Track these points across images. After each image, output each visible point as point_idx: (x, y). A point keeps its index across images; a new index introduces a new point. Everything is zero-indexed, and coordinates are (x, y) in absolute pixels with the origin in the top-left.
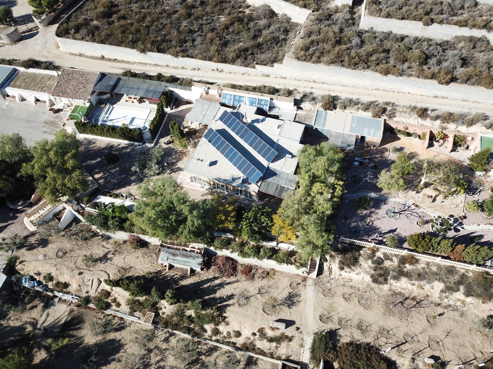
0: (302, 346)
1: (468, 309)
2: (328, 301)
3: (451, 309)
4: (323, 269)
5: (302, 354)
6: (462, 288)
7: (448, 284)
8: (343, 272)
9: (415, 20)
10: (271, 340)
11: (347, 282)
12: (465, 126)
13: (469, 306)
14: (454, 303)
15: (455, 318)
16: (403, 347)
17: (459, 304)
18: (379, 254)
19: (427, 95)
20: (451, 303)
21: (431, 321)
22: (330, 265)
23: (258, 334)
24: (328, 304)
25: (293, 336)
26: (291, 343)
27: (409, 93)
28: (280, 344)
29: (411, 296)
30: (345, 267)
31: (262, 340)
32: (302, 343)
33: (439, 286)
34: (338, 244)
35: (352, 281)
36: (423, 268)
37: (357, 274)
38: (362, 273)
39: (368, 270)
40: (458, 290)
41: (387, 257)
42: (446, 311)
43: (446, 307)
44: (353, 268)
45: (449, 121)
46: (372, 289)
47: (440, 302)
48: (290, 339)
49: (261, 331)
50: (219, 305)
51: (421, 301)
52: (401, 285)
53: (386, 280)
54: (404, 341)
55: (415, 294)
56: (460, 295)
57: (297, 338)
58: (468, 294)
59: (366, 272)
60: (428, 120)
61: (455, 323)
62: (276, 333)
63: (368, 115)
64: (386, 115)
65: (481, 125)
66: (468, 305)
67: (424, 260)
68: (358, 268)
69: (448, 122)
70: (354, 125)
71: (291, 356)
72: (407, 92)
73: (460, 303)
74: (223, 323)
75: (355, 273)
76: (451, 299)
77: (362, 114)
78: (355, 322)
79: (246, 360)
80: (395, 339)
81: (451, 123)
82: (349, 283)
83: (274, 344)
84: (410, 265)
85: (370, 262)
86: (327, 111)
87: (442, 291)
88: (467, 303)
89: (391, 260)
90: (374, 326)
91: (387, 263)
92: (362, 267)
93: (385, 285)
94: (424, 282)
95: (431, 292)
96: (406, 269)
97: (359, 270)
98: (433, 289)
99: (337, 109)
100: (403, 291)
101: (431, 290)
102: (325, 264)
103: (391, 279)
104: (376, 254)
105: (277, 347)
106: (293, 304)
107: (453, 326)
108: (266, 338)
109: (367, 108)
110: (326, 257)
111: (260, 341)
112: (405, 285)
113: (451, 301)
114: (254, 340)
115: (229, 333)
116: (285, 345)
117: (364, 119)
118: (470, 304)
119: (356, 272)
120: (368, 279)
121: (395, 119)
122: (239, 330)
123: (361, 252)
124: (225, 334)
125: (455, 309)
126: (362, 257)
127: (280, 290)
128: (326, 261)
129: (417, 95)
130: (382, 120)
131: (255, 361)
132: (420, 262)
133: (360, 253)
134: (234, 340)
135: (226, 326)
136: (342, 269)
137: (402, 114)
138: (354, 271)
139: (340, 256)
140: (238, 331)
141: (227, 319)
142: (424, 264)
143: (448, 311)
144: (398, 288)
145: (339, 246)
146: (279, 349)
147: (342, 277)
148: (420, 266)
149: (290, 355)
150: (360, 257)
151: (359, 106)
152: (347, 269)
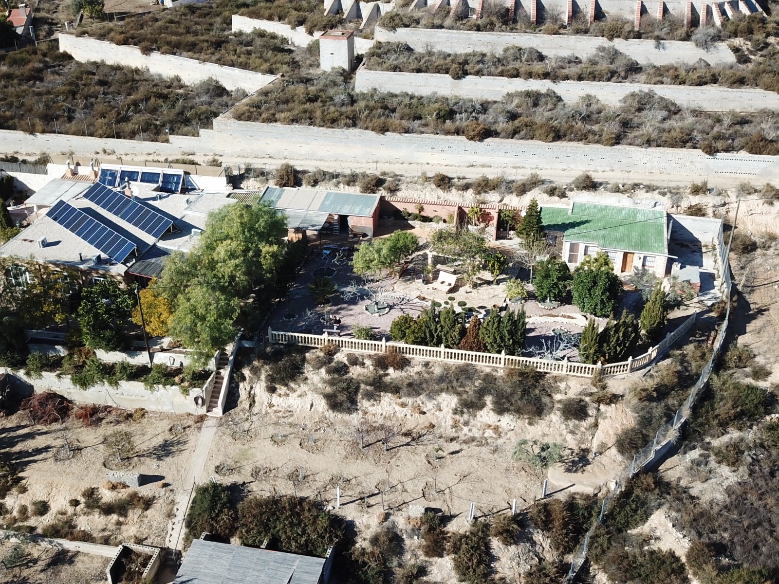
0: (170, 515)
1: (507, 441)
2: (241, 446)
3: (474, 443)
4: (239, 396)
5: (170, 532)
6: (489, 400)
7: (465, 396)
8: (275, 399)
9: (438, 72)
10: (108, 510)
11: (284, 417)
12: (514, 194)
13: (508, 436)
14: (481, 432)
15: (482, 455)
16: (372, 501)
17: (489, 433)
18: (341, 357)
19: (457, 165)
20: (477, 434)
21: (435, 461)
22: (252, 388)
23: (83, 500)
24: (237, 451)
25: (154, 497)
26: (148, 512)
27: (428, 164)
28: (126, 516)
29: (403, 431)
30: (277, 386)
31: (89, 514)
32: (172, 510)
33: (448, 401)
34: (266, 347)
35: (292, 415)
36: (419, 373)
37: (300, 396)
38: (310, 394)
39: (320, 385)
40: (483, 406)
41: (355, 361)
42: (465, 447)
43: (465, 442)
44: (292, 385)
45: (488, 190)
46: (331, 425)
47: (455, 435)
48: (148, 503)
49: (90, 493)
50: (14, 462)
51: (420, 437)
52: (382, 409)
53: (354, 402)
54: (377, 492)
55: (409, 425)
56: (487, 416)
57: (161, 501)
58: (500, 410)
59: (316, 390)
60: (454, 190)
61: (480, 463)
62: (120, 495)
63: (355, 190)
64: (384, 189)
65: (539, 191)
66: (507, 434)
67: (420, 360)
68: (302, 385)
69: (486, 192)
70: (327, 203)
71: (146, 538)
72: (425, 162)
73: (491, 431)
74: (14, 491)
75: (295, 395)
76: (474, 426)
77: (344, 189)
78: (288, 470)
79: (52, 557)
80: (359, 489)
81: (491, 192)
82: (286, 419)
83: (114, 517)
84: (395, 369)
85: (323, 371)
86: (285, 188)
87: (455, 412)
88: (503, 429)
89: (363, 364)
90: (322, 475)
91: (355, 372)
92: (309, 381)
93: (354, 415)
94: (421, 397)
95: (437, 417)
96: (389, 377)
97: (304, 388)
98: (440, 410)
99: (304, 186)
100: (388, 423)
101: (437, 413)
102: (241, 385)
103: (363, 398)
104: (335, 357)
105: (119, 524)
106: (168, 454)
107: (476, 466)
108: (98, 507)
109: (352, 180)
110: (244, 372)
111: (85, 517)
112: (390, 409)
113: (474, 429)
114: (75, 515)
115: (23, 510)
116: (136, 517)
117: (349, 196)
118: (509, 431)
119: (298, 393)
120: (321, 405)
121: (399, 194)
122: (46, 499)
123: (307, 355)
124: (15, 514)
125: (482, 442)
126: (310, 364)
127: (146, 437)
128: (243, 379)
129: (441, 165)
130: (377, 196)
131: (71, 558)
132: (413, 362)
133: (305, 357)
134: (32, 522)
135: (20, 495)
136: (272, 390)
137: (410, 185)
138: (294, 391)
139: (267, 367)
140: (43, 502)
141: (24, 482)
142: (420, 366)
143: (469, 447)
144: (379, 416)
145: (268, 349)
146: (123, 528)
147: (275, 408)
148: (412, 371)
149: (144, 537)
150: (306, 365)
151: (340, 179)
152: (281, 389)
